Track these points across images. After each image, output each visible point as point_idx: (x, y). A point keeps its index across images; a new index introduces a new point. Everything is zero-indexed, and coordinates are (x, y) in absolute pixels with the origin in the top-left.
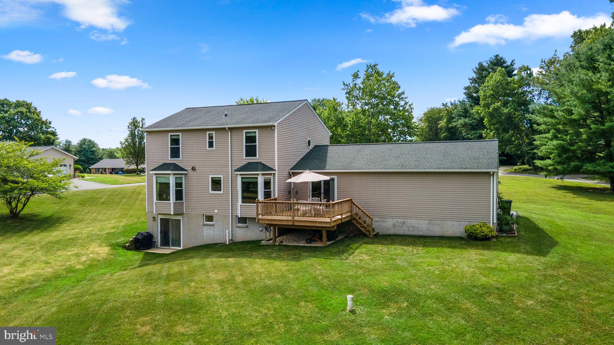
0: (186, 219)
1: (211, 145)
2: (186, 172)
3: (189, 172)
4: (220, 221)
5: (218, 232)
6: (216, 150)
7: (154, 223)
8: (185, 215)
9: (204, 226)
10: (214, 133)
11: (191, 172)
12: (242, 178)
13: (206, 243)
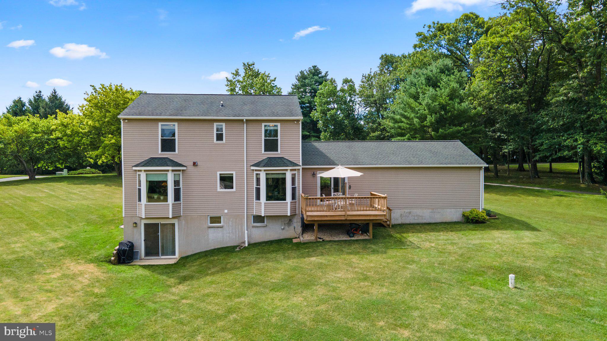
0: (184, 222)
1: (220, 137)
2: (184, 168)
3: (188, 168)
4: (230, 223)
5: (228, 235)
6: (227, 144)
7: (135, 229)
8: (182, 218)
9: (210, 229)
10: (224, 124)
11: (191, 168)
12: (266, 174)
13: (213, 248)
